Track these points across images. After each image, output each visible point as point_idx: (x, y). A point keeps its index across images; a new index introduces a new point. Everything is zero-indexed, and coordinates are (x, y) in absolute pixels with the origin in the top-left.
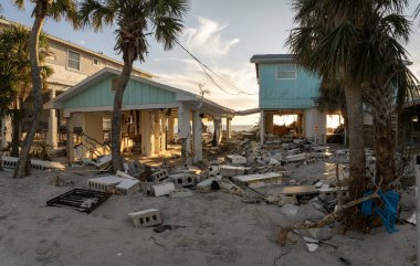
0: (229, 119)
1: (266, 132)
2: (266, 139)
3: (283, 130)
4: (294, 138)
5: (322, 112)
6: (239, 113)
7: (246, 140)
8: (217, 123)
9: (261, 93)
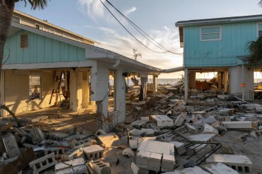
0: (155, 76)
1: (190, 88)
2: (190, 94)
3: (205, 86)
4: (218, 93)
5: (249, 69)
6: (164, 71)
7: (171, 94)
8: (144, 80)
9: (185, 54)
